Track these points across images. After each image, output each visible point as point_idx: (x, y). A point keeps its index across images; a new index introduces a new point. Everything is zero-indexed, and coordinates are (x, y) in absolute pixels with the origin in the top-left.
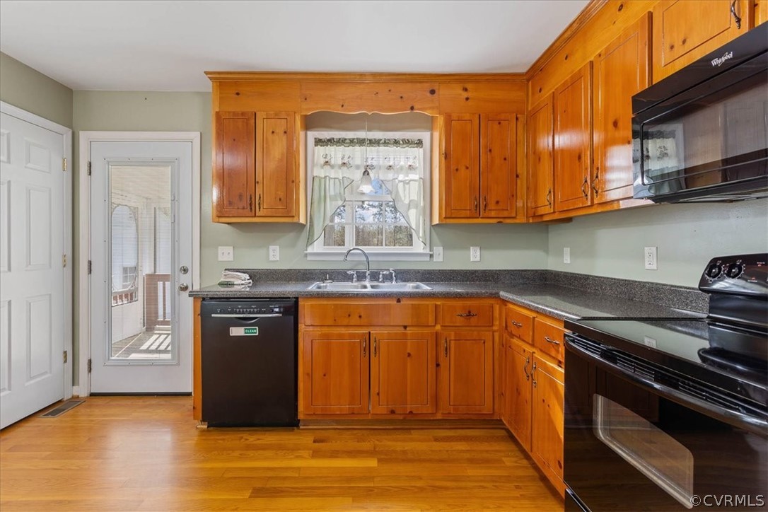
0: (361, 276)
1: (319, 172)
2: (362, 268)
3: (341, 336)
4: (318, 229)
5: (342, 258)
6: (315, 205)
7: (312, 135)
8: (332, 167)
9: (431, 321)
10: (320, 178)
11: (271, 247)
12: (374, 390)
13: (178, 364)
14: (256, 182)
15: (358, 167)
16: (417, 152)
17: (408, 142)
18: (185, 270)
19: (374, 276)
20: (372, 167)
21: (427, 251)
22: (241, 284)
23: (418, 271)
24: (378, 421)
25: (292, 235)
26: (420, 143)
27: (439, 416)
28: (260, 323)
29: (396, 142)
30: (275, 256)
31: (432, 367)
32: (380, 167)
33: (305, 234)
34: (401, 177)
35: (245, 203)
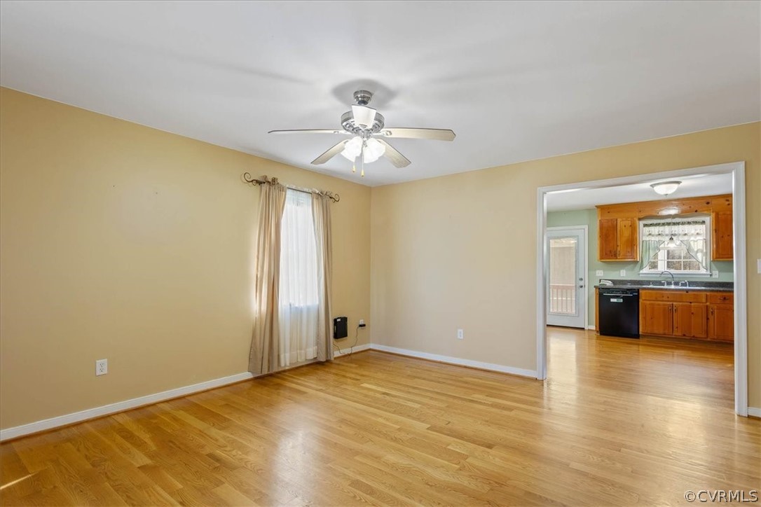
0: (669, 284)
1: (646, 238)
2: (669, 280)
3: (659, 305)
4: (645, 263)
5: (659, 276)
6: (644, 253)
7: (642, 223)
8: (653, 236)
9: (704, 300)
10: (646, 241)
11: (622, 271)
12: (675, 325)
13: (578, 316)
14: (617, 246)
15: (667, 235)
16: (703, 227)
17: (696, 223)
18: (581, 279)
19: (676, 284)
20: (675, 235)
21: (709, 273)
22: (609, 284)
23: (703, 282)
24: (677, 339)
25: (632, 265)
26: (703, 222)
27: (709, 339)
28: (623, 298)
29: (689, 223)
30: (624, 274)
31: (705, 320)
32: (680, 235)
33: (639, 265)
34: (692, 238)
35: (613, 253)
